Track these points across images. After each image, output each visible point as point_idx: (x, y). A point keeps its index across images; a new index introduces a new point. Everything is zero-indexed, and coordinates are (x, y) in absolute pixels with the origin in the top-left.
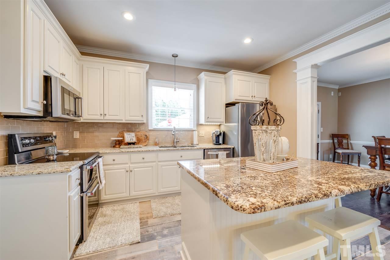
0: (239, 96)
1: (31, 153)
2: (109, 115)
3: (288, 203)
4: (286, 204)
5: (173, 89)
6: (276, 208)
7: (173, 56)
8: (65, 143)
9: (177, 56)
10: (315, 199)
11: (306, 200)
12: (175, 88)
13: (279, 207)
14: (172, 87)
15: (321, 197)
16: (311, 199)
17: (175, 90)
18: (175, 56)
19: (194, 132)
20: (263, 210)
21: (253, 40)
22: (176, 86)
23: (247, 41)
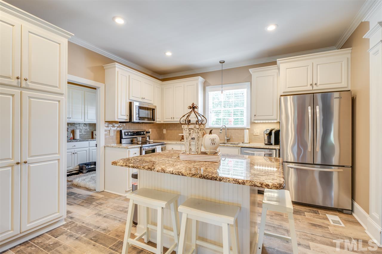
0: (288, 88)
1: (133, 139)
2: (176, 118)
3: (127, 166)
4: (126, 166)
5: (221, 91)
6: (121, 166)
7: (220, 63)
8: (159, 136)
9: (224, 62)
10: (142, 168)
11: (137, 167)
12: (222, 91)
13: (122, 166)
14: (220, 90)
15: (146, 168)
16: (140, 168)
17: (222, 93)
18: (222, 62)
19: (245, 130)
20: (116, 164)
21: (277, 25)
22: (223, 89)
23: (271, 28)
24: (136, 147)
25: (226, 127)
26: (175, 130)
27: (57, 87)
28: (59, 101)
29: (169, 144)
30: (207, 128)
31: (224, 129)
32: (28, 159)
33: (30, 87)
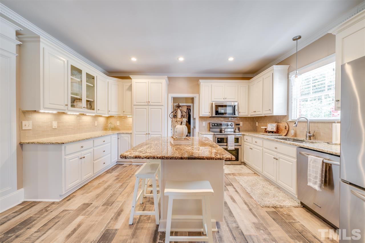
7: (294, 40)
12: (297, 75)
17: (296, 77)
18: (296, 39)
22: (297, 72)
24: (210, 134)
25: (307, 120)
26: (264, 123)
27: (160, 103)
28: (161, 109)
29: (247, 135)
30: (290, 122)
31: (306, 122)
32: (150, 133)
33: (151, 104)
